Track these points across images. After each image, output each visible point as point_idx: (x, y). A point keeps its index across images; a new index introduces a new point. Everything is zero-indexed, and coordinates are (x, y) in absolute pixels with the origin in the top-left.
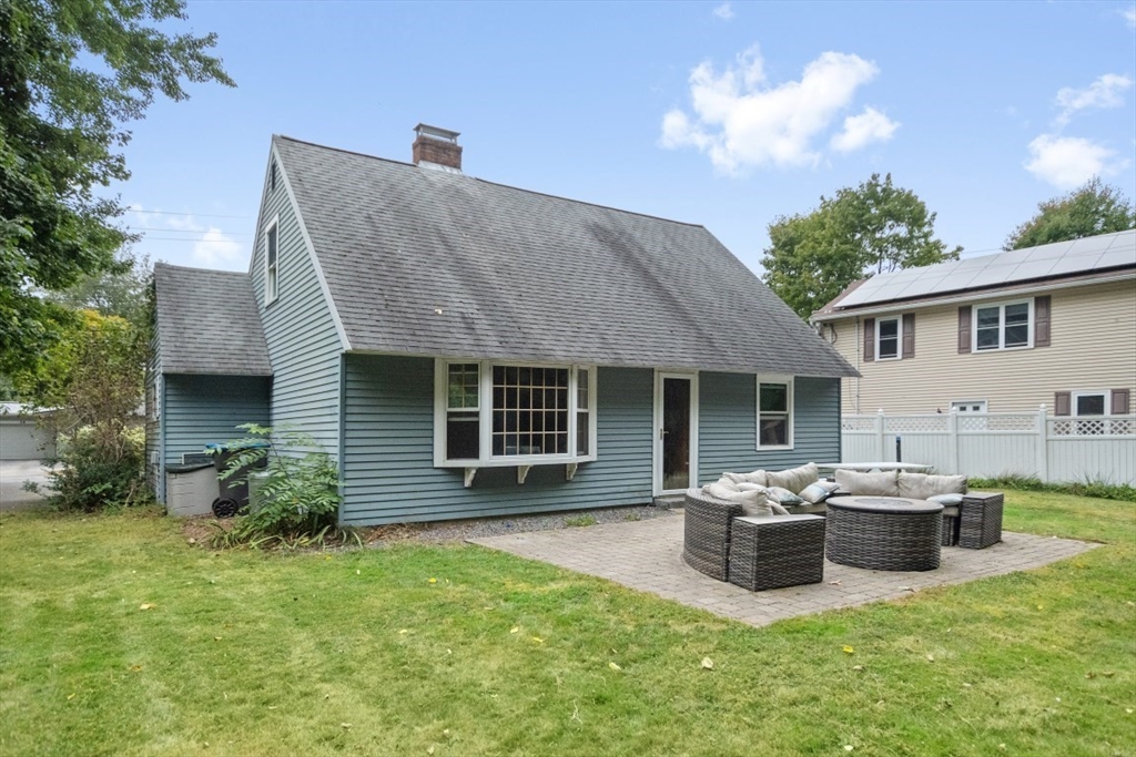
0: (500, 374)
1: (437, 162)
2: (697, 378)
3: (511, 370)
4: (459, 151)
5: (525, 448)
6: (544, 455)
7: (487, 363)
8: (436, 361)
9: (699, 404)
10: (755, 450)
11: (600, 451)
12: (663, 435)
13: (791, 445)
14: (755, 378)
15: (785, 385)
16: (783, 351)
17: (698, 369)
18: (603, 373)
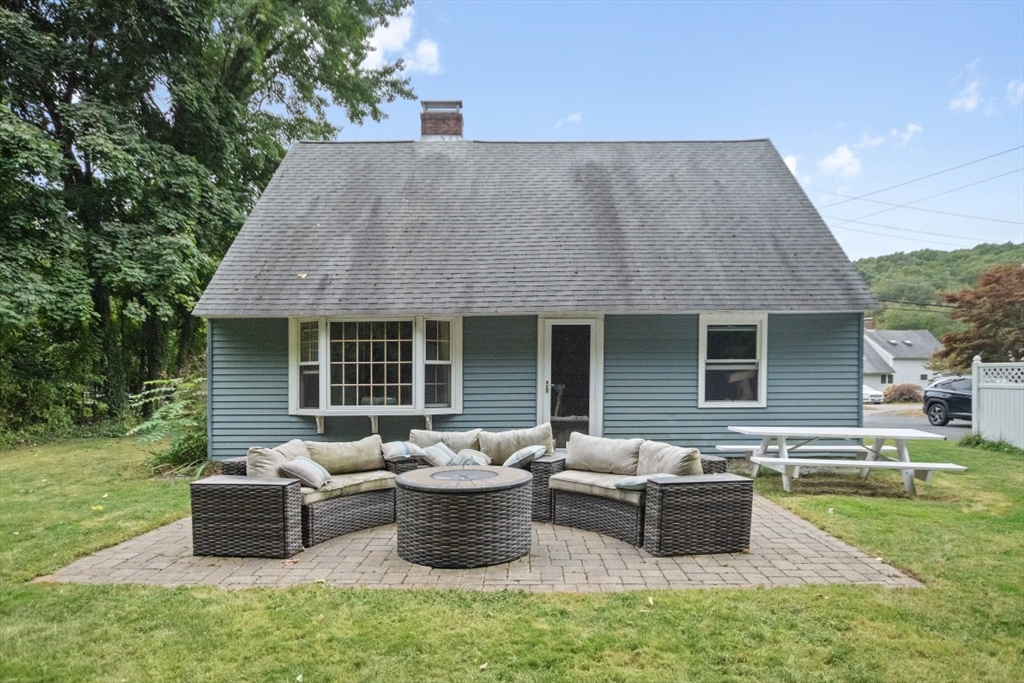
0: (336, 329)
1: (436, 134)
2: (602, 323)
3: (350, 326)
4: (459, 119)
5: (378, 399)
6: (399, 406)
7: (324, 319)
8: (290, 322)
9: (605, 353)
10: (696, 407)
11: (467, 404)
12: (550, 388)
13: (762, 402)
14: (698, 319)
15: (755, 326)
16: (748, 283)
17: (602, 313)
18: (470, 323)
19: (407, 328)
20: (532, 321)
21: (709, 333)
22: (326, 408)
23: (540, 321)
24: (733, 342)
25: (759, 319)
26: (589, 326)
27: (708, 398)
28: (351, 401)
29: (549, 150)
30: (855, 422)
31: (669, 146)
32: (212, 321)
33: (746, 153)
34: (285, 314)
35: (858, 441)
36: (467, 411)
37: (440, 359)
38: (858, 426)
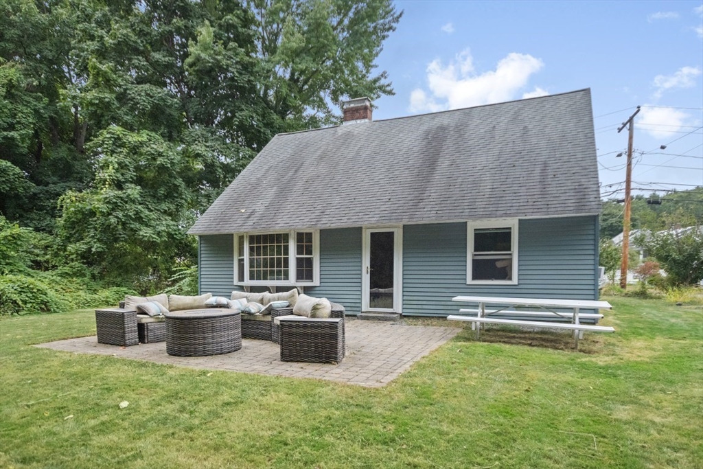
0: (252, 239)
2: (402, 230)
3: (258, 237)
6: (275, 281)
7: (246, 233)
8: (234, 235)
9: (404, 249)
10: (465, 284)
11: (323, 280)
12: (369, 271)
13: (515, 281)
14: (466, 225)
15: (510, 228)
16: (504, 199)
17: (401, 224)
18: (323, 233)
19: (285, 237)
20: (359, 230)
21: (476, 234)
22: (247, 282)
23: (363, 230)
24: (494, 240)
25: (512, 223)
26: (393, 233)
27: (474, 278)
28: (259, 278)
29: (418, 120)
30: (592, 297)
31: (504, 106)
32: (200, 237)
33: (563, 102)
34: (232, 232)
35: (595, 310)
36: (322, 284)
37: (306, 254)
38: (594, 300)
